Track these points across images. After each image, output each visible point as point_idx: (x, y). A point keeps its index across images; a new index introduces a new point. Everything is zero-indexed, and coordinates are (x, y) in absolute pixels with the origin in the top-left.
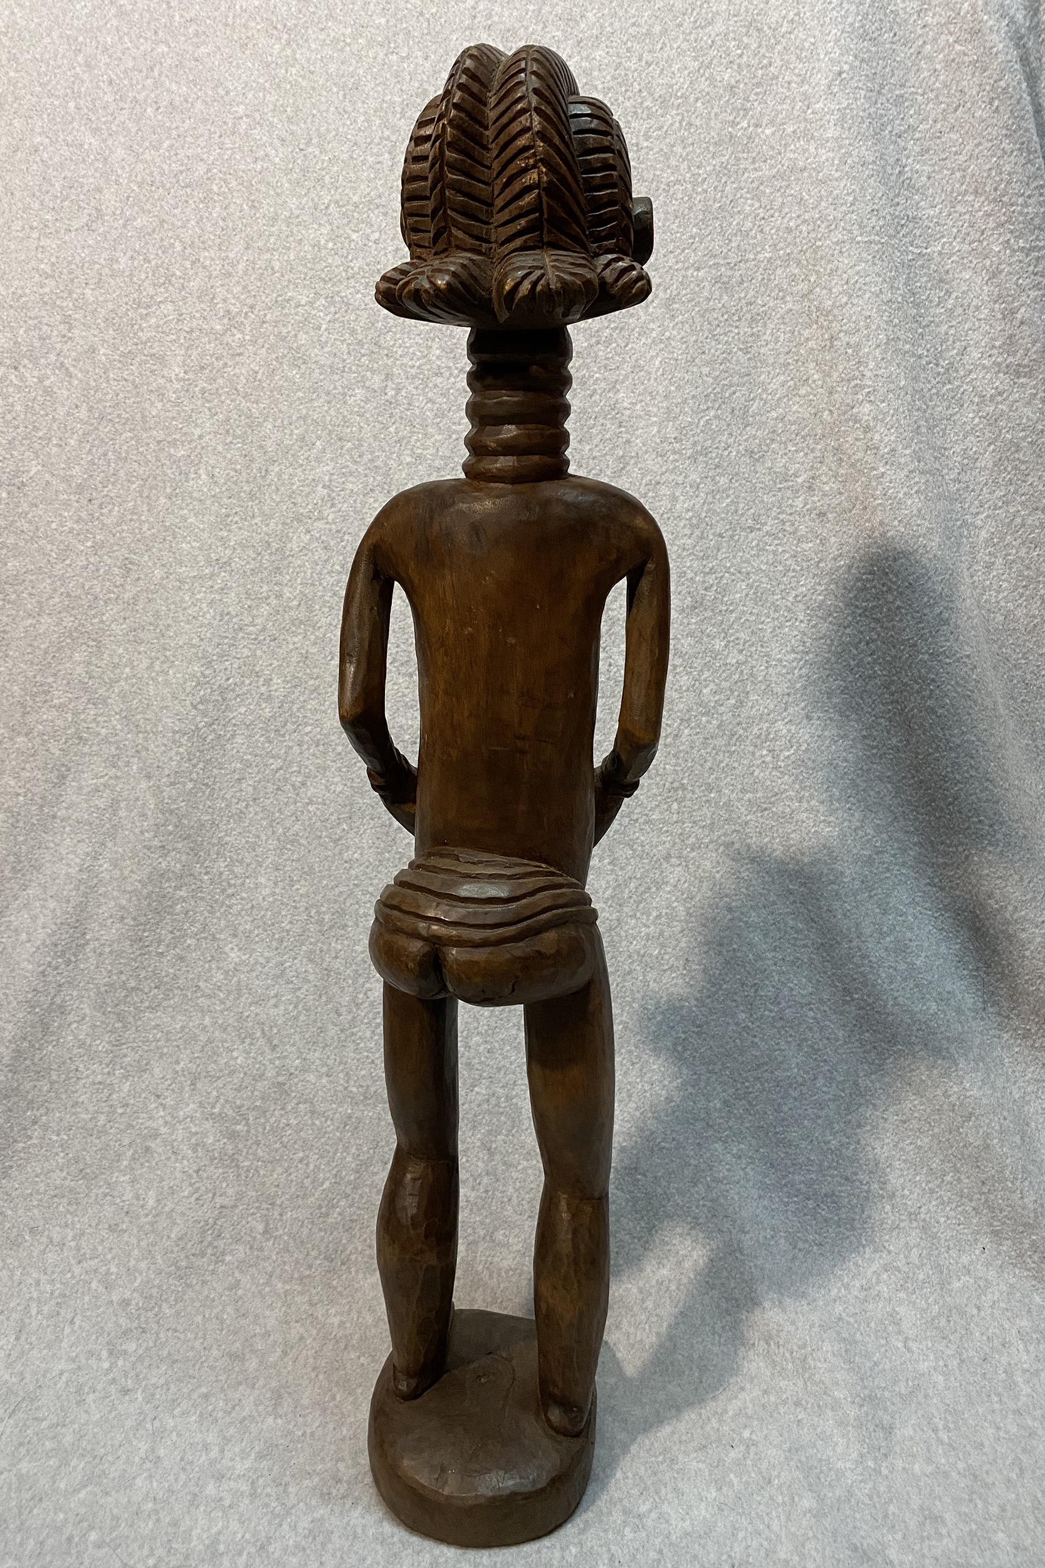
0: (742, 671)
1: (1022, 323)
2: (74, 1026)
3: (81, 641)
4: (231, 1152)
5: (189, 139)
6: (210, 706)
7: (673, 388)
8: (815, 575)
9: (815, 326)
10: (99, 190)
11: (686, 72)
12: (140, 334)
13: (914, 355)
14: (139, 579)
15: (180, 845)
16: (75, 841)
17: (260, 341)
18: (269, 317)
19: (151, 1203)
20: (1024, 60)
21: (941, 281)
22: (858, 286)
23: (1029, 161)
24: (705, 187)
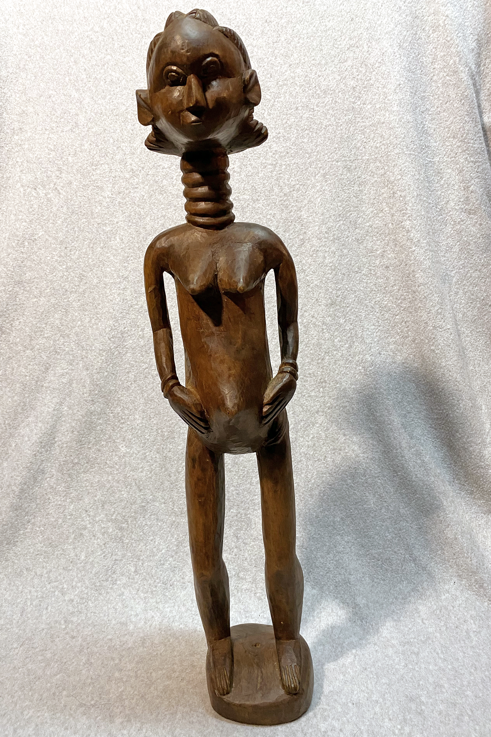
0: (352, 333)
1: (472, 192)
2: (48, 479)
3: (58, 309)
4: (120, 536)
5: (119, 96)
6: (117, 339)
7: (325, 211)
8: (384, 293)
9: (386, 188)
10: (77, 115)
11: (335, 80)
12: (92, 177)
13: (427, 202)
14: (86, 283)
15: (100, 400)
16: (52, 397)
17: (146, 183)
18: (150, 172)
19: (83, 558)
20: (474, 85)
21: (439, 173)
22: (405, 171)
23: (476, 126)
24: (341, 128)
